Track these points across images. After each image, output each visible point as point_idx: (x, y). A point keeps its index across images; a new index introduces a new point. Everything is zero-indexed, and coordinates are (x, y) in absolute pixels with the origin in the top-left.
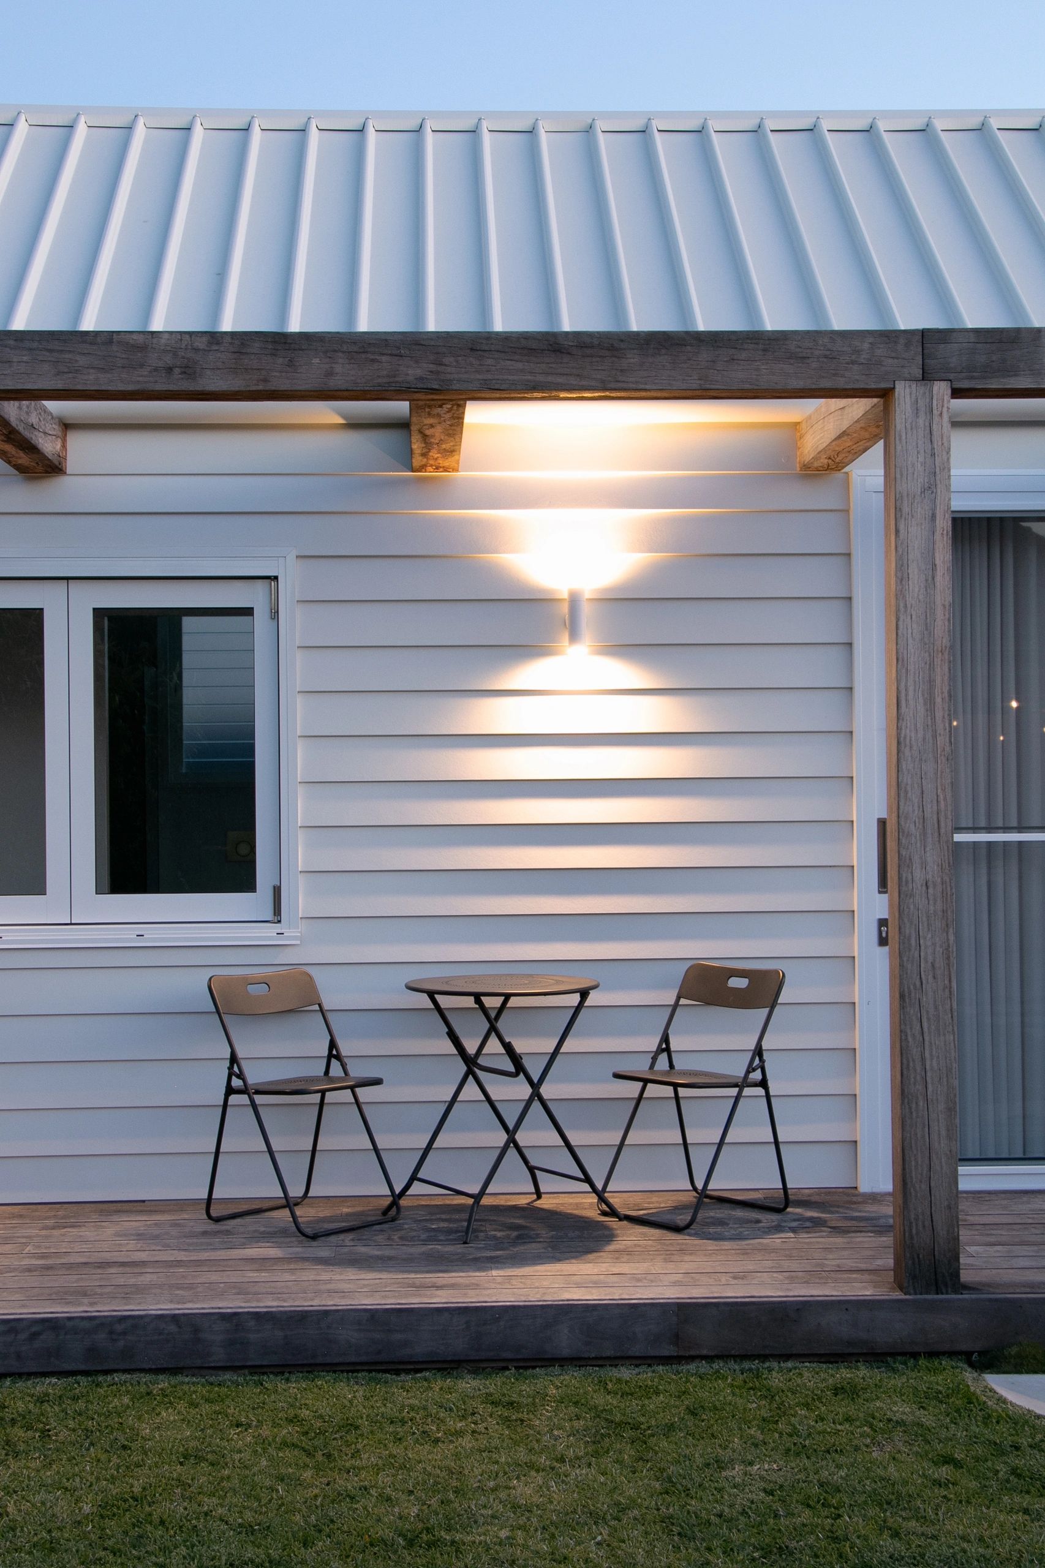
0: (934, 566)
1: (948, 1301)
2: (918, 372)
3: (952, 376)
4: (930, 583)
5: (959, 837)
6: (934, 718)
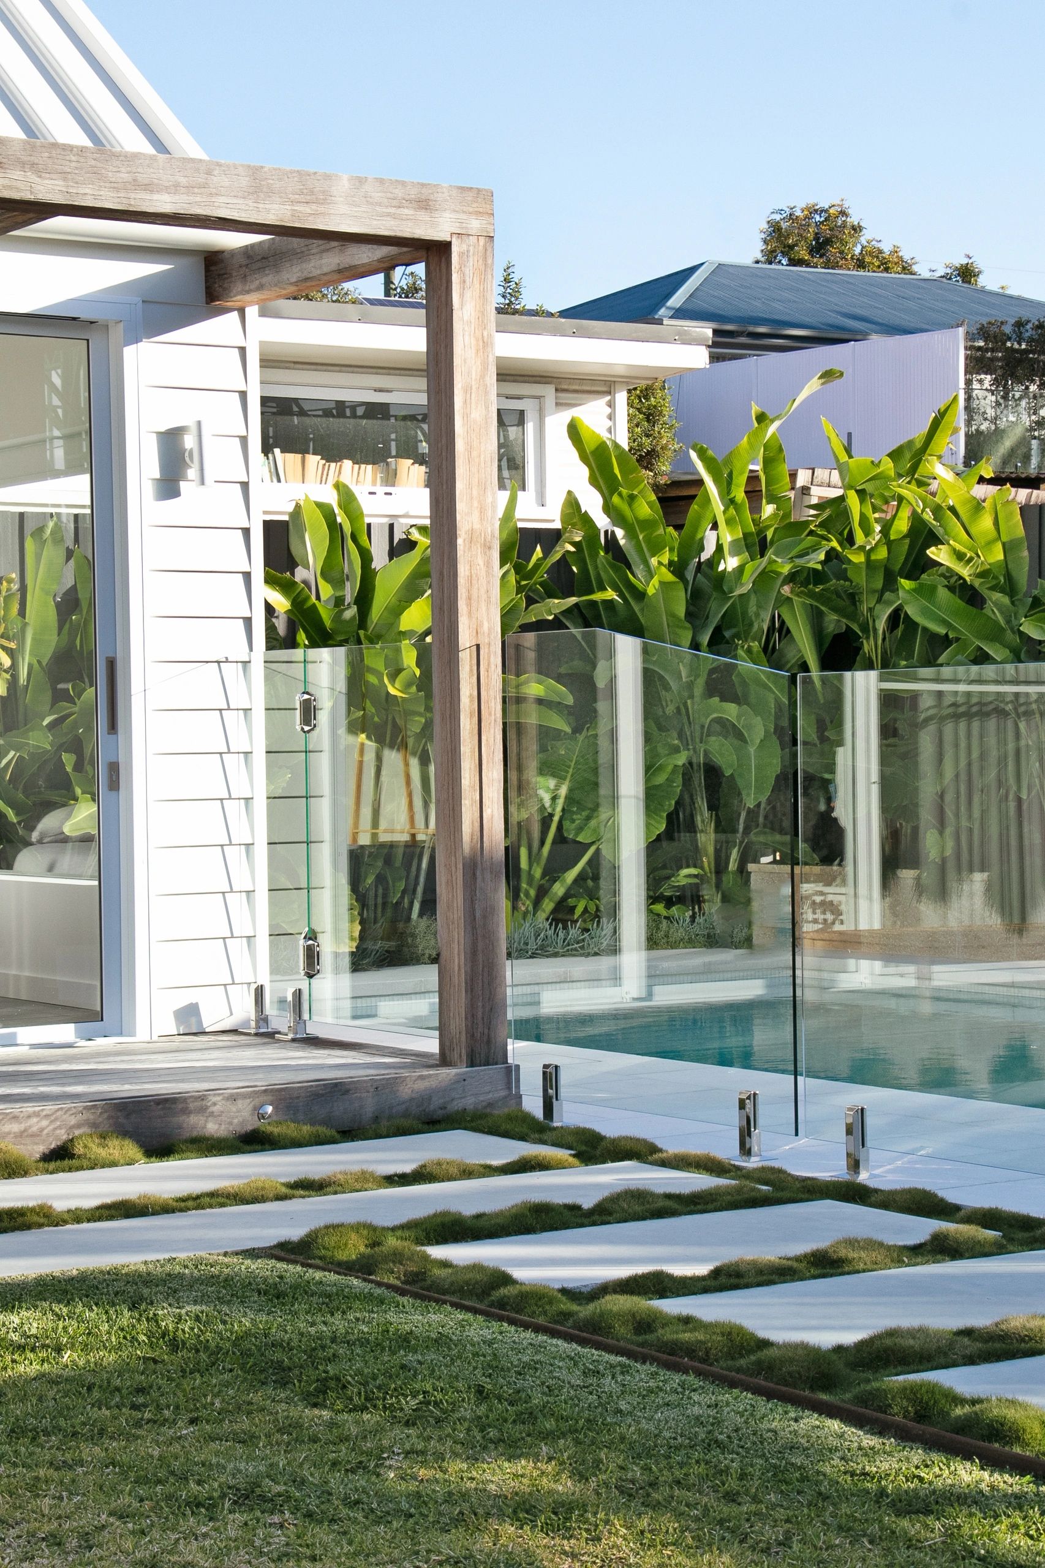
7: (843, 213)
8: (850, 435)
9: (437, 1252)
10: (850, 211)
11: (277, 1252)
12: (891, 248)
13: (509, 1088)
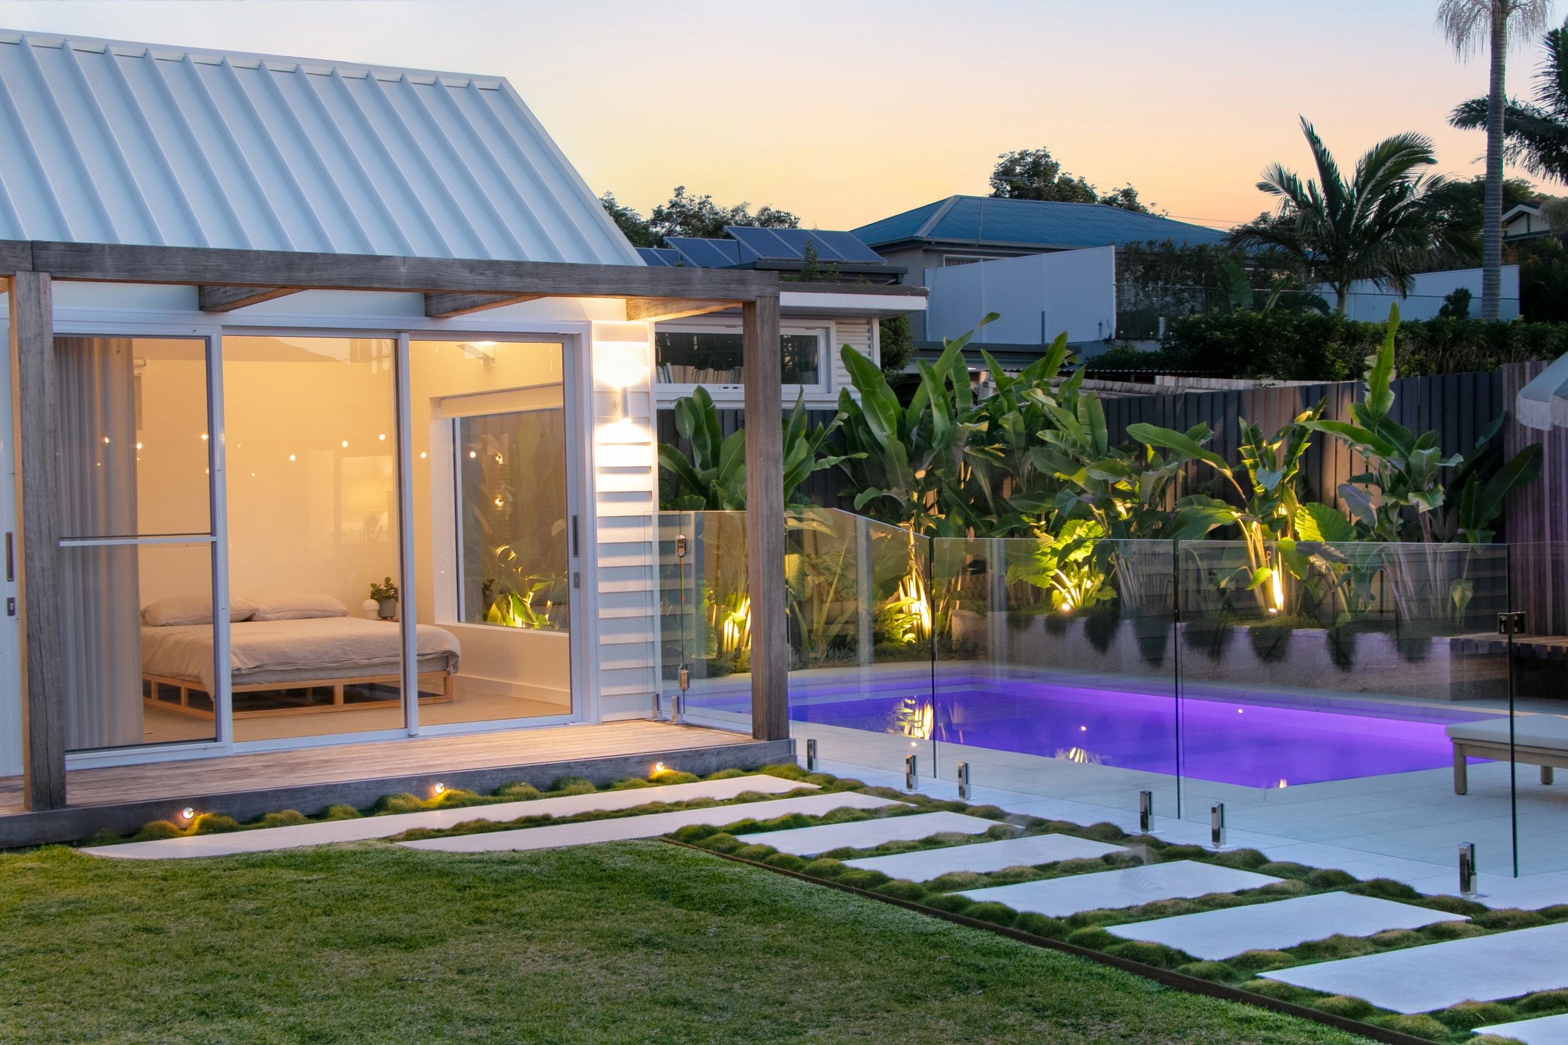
0: (44, 381)
1: (59, 813)
2: (30, 267)
3: (51, 270)
4: (42, 391)
5: (63, 544)
6: (45, 471)
7: (1046, 156)
8: (1043, 313)
9: (742, 838)
10: (1050, 154)
11: (663, 838)
12: (1078, 179)
13: (790, 752)
